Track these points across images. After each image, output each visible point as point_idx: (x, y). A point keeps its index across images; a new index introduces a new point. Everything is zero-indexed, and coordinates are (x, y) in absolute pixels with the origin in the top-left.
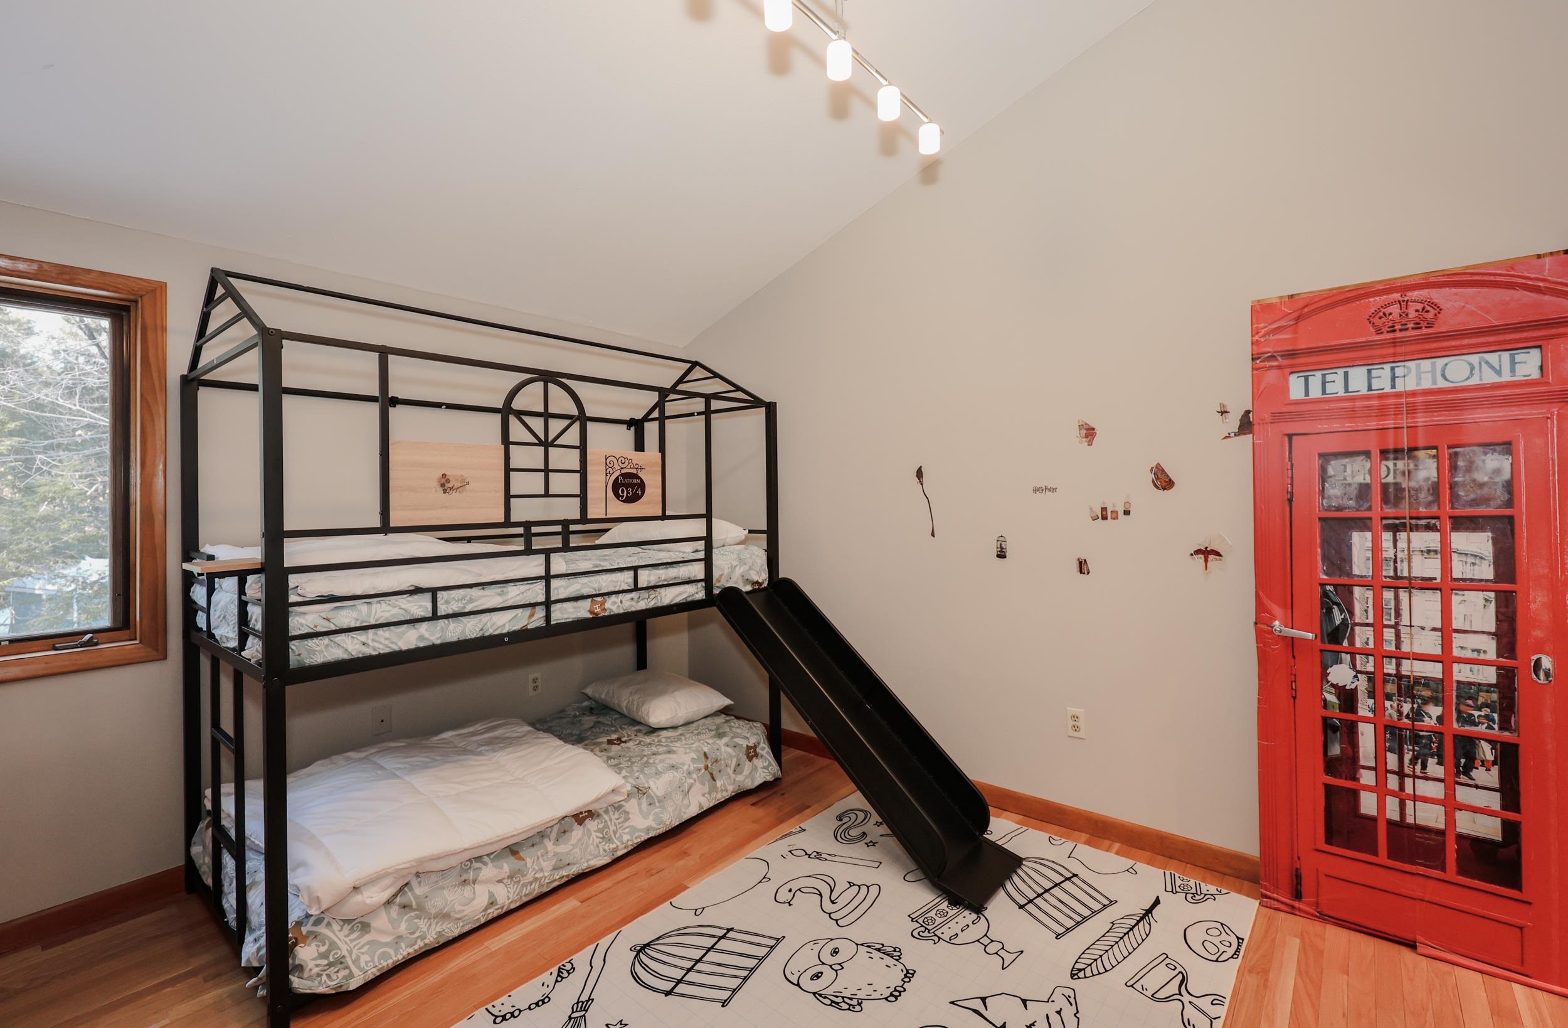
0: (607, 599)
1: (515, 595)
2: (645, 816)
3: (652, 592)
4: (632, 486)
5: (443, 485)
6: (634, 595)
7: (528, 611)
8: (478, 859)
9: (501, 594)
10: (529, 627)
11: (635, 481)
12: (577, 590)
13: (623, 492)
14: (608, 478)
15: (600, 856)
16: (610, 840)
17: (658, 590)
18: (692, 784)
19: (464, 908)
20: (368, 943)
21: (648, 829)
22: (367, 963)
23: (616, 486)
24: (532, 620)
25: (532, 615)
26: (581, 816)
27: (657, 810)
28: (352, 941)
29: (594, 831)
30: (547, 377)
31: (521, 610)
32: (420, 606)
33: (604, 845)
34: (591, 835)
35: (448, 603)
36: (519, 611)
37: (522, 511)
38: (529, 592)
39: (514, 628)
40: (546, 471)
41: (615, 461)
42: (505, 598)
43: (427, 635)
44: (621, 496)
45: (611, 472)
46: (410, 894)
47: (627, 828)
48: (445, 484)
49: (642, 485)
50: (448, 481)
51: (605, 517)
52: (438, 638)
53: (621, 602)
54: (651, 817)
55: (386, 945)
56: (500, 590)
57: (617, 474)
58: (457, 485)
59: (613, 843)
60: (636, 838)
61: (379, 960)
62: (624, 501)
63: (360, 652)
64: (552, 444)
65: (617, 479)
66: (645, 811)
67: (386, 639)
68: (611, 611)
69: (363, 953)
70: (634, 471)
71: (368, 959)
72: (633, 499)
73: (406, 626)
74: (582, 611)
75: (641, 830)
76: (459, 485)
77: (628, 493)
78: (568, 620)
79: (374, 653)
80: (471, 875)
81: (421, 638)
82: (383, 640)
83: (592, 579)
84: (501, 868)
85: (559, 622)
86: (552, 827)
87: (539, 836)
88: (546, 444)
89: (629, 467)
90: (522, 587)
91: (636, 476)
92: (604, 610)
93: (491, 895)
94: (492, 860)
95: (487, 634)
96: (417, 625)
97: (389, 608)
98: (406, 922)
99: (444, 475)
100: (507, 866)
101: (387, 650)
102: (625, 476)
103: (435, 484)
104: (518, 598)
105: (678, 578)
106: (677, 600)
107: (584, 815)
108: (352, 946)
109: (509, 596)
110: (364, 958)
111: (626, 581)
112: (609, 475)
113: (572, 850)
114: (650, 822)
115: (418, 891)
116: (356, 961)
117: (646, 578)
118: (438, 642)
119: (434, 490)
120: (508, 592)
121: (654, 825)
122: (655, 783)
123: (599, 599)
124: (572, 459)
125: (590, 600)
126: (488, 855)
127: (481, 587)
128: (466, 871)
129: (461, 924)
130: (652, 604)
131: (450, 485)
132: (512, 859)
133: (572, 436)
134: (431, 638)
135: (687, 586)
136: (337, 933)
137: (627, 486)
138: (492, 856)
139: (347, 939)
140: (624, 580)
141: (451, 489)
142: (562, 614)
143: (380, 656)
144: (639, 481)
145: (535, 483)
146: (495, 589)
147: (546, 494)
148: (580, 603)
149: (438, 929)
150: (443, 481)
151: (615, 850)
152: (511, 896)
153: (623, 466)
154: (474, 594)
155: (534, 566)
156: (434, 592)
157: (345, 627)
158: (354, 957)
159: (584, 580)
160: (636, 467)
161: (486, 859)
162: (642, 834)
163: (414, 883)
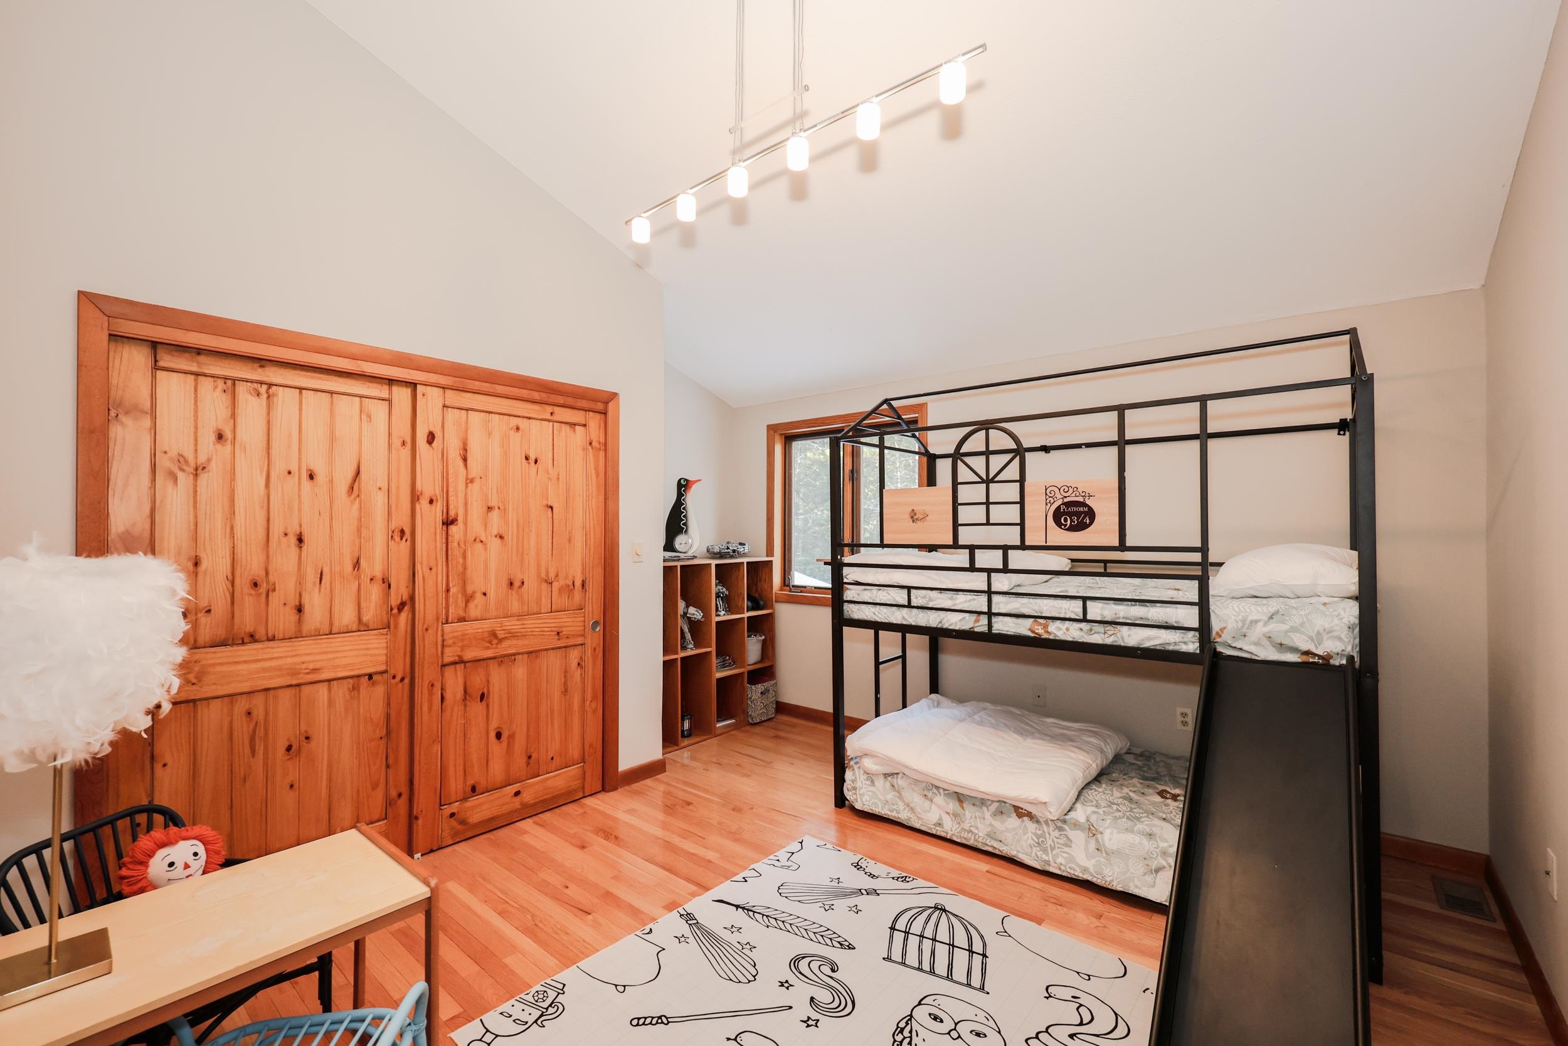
0: (1051, 623)
1: (962, 601)
2: (1089, 857)
3: (1109, 628)
4: (1078, 514)
5: (912, 517)
6: (1083, 625)
7: (974, 617)
8: (937, 788)
9: (952, 599)
10: (976, 630)
11: (1081, 509)
12: (1016, 608)
13: (1066, 520)
14: (1048, 507)
15: (1030, 856)
16: (1045, 851)
17: (1118, 627)
18: (1164, 867)
19: (922, 813)
20: (872, 792)
21: (1085, 870)
22: (866, 800)
23: (1058, 516)
24: (977, 625)
25: (977, 621)
26: (1020, 810)
27: (1102, 860)
28: (865, 784)
29: (1031, 832)
30: (986, 425)
31: (968, 614)
32: (901, 597)
33: (1038, 851)
34: (1027, 833)
35: (918, 598)
36: (967, 615)
37: (967, 536)
38: (975, 602)
39: (963, 628)
40: (988, 503)
41: (1056, 490)
42: (954, 602)
43: (906, 616)
44: (1063, 525)
45: (1052, 502)
46: (895, 780)
47: (1066, 853)
48: (913, 516)
49: (1091, 514)
50: (915, 514)
51: (1044, 544)
52: (914, 621)
53: (1067, 629)
54: (1093, 861)
55: (880, 800)
56: (951, 595)
57: (1060, 502)
58: (921, 517)
59: (1047, 855)
60: (1070, 868)
61: (872, 804)
62: (1067, 530)
63: (872, 618)
64: (992, 481)
65: (1059, 507)
66: (1091, 851)
67: (885, 614)
68: (1056, 636)
69: (867, 795)
70: (1081, 499)
71: (868, 799)
72: (1080, 527)
73: (895, 608)
74: (1022, 628)
75: (1079, 866)
76: (923, 517)
77: (1072, 521)
78: (1009, 633)
79: (879, 621)
80: (930, 794)
81: (904, 618)
82: (883, 614)
83: (1035, 600)
84: (948, 804)
85: (1001, 632)
86: (993, 801)
87: (981, 802)
88: (988, 481)
89: (1073, 495)
90: (969, 596)
91: (1084, 504)
92: (1047, 632)
93: (940, 819)
94: (945, 795)
95: (944, 627)
96: (901, 609)
97: (887, 595)
98: (893, 795)
99: (913, 510)
100: (952, 805)
101: (886, 621)
102: (1068, 504)
103: (908, 516)
104: (966, 605)
105: (1148, 619)
106: (1147, 644)
107: (1023, 811)
108: (864, 786)
109: (957, 602)
110: (866, 798)
111: (1071, 609)
112: (1049, 505)
113: (1005, 831)
114: (1090, 864)
115: (900, 782)
116: (862, 795)
117: (1095, 610)
118: (914, 624)
119: (907, 521)
120: (957, 599)
121: (1092, 870)
122: (1111, 834)
123: (1041, 621)
124: (1011, 492)
125: (1032, 620)
126: (944, 790)
127: (939, 591)
128: (929, 790)
129: (921, 823)
130: (1109, 641)
131: (916, 517)
132: (957, 803)
133: (1013, 471)
134: (909, 620)
135: (1163, 631)
136: (861, 775)
137: (1071, 514)
138: (946, 792)
139: (864, 782)
140: (1074, 608)
141: (917, 519)
142: (1002, 626)
143: (882, 623)
144: (1086, 509)
145: (979, 514)
146: (949, 594)
147: (988, 523)
148: (1020, 621)
149: (909, 815)
150: (913, 514)
151: (1047, 863)
152: (953, 830)
153: (1066, 495)
154: (931, 595)
155: (978, 581)
156: (909, 589)
157: (866, 601)
158: (861, 792)
159: (1025, 600)
160: (1084, 494)
161: (941, 791)
162: (1077, 868)
163: (900, 776)
